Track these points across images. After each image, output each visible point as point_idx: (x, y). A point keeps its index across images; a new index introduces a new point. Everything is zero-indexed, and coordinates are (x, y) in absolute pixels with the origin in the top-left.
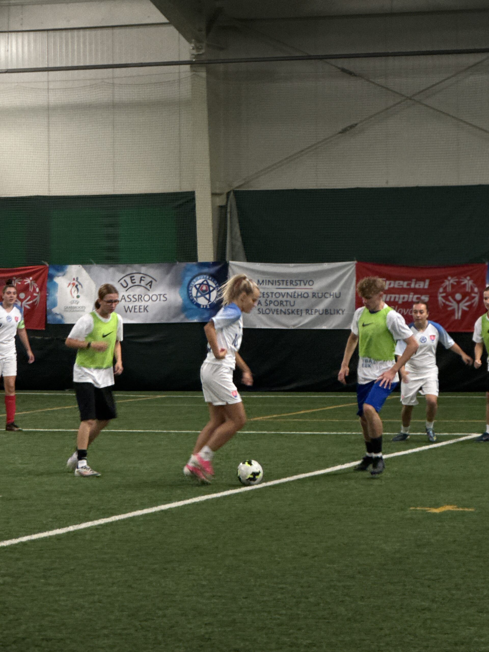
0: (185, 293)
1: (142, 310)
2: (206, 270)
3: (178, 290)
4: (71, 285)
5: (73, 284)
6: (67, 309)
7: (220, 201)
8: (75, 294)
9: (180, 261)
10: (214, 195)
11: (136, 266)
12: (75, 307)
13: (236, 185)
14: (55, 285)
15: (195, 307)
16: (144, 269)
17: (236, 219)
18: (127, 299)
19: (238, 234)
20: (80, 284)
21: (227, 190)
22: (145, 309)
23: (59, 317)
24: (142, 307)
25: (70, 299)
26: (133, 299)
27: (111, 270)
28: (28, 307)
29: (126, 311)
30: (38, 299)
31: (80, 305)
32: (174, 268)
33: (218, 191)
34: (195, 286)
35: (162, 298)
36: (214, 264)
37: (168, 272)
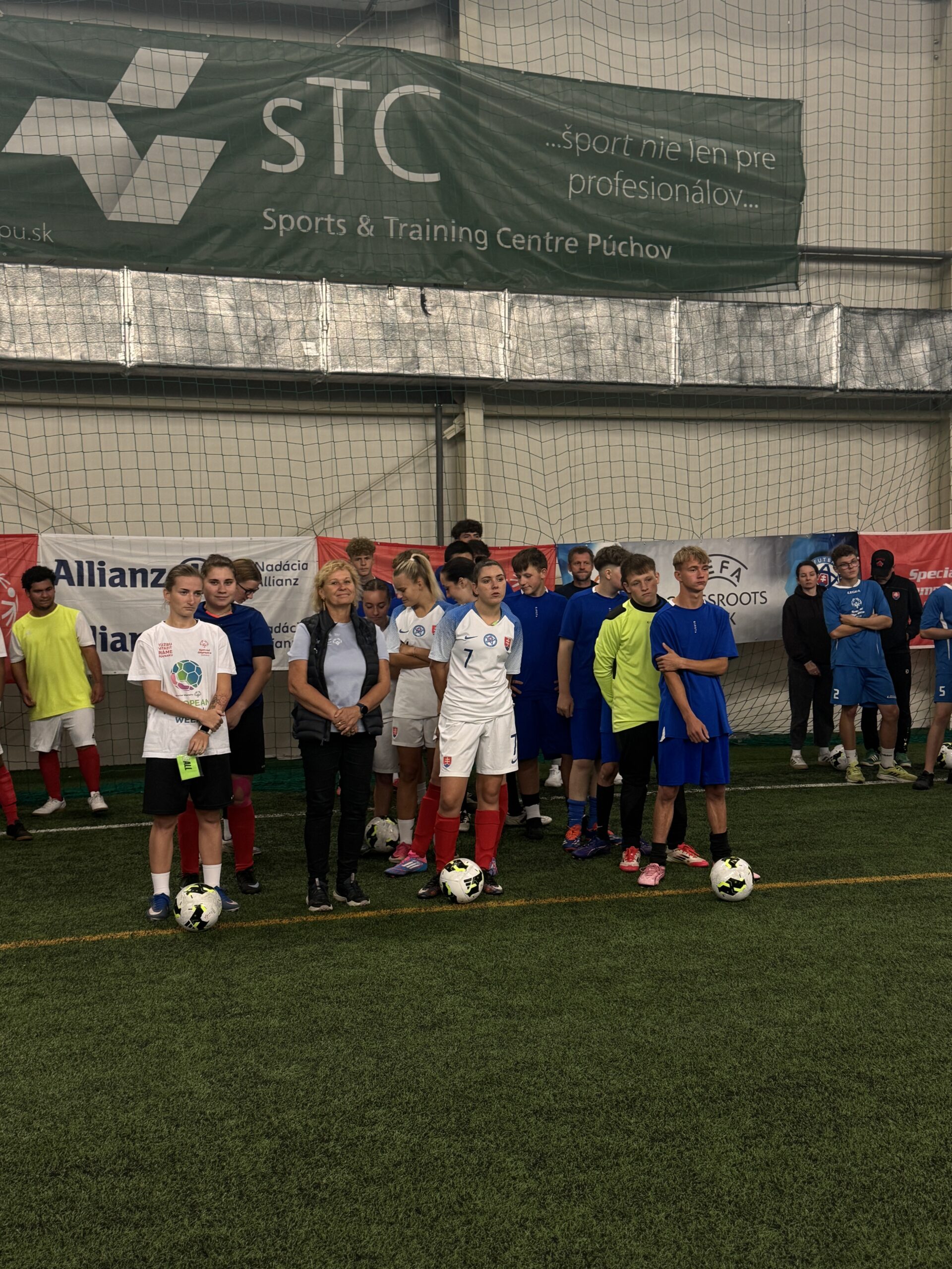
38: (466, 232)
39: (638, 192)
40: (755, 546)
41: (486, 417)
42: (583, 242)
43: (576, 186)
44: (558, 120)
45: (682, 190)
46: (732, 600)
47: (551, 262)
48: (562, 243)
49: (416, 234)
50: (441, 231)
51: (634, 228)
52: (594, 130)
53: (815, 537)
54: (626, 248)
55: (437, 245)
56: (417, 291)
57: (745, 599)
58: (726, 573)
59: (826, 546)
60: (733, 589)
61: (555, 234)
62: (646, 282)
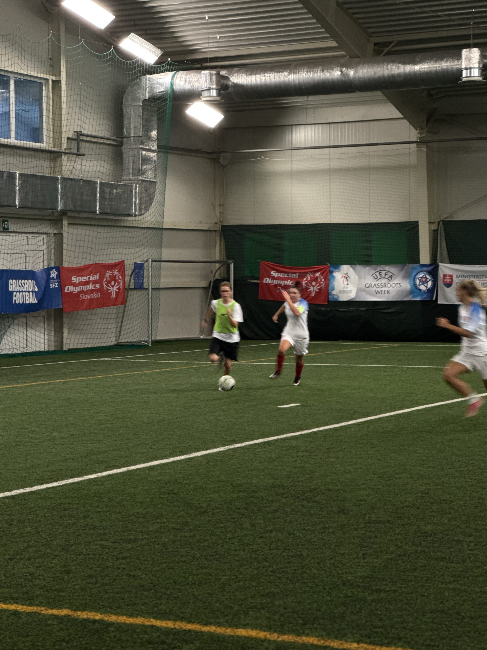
0: (413, 282)
1: (386, 293)
2: (425, 269)
3: (408, 281)
4: (343, 278)
5: (345, 277)
6: (340, 292)
7: (434, 227)
8: (346, 283)
9: (409, 263)
10: (430, 223)
11: (383, 266)
12: (346, 291)
13: (443, 217)
14: (334, 277)
15: (418, 291)
16: (387, 268)
17: (443, 238)
18: (377, 286)
19: (445, 247)
20: (349, 277)
21: (439, 220)
22: (388, 292)
23: (336, 297)
24: (386, 291)
25: (342, 286)
26: (381, 286)
27: (368, 268)
28: (317, 290)
29: (377, 293)
30: (323, 285)
31: (348, 289)
32: (406, 268)
33: (432, 221)
34: (418, 278)
35: (398, 286)
36: (430, 265)
37: (402, 270)
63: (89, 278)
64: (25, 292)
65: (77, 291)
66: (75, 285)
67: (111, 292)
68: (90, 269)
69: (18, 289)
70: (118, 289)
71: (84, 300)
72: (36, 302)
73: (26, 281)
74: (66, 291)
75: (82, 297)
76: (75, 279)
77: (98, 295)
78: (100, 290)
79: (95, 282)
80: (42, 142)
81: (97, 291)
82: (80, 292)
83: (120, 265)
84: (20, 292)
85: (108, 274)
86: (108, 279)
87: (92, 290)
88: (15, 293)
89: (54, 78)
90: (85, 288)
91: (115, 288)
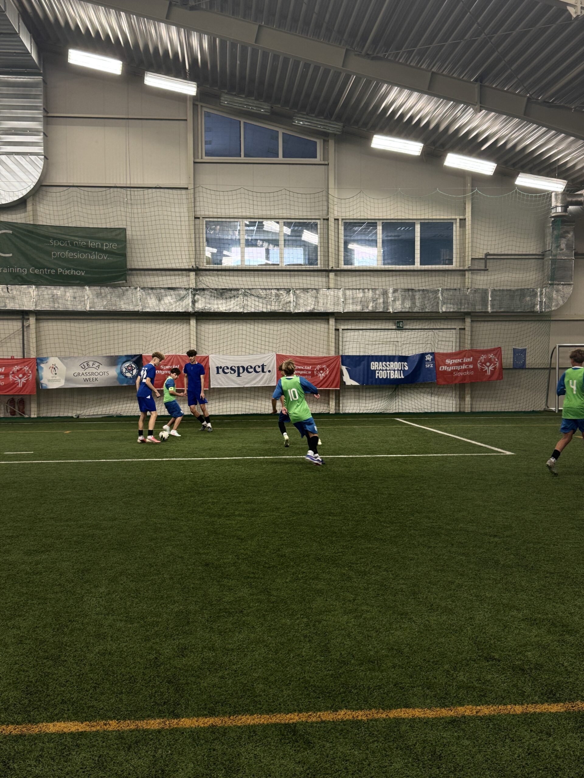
38: (19, 270)
39: (74, 256)
40: (105, 359)
41: (36, 319)
42: (57, 271)
43: (54, 255)
44: (48, 237)
45: (88, 256)
46: (96, 374)
47: (47, 277)
48: (50, 272)
49: (5, 271)
50: (12, 270)
51: (73, 267)
52: (59, 240)
53: (127, 356)
54: (70, 272)
55: (11, 274)
56: (5, 286)
57: (101, 374)
58: (94, 366)
59: (130, 358)
60: (96, 371)
61: (48, 268)
62: (78, 282)
63: (462, 361)
64: (390, 370)
65: (450, 370)
66: (449, 365)
67: (486, 371)
68: (464, 354)
69: (381, 368)
70: (495, 368)
71: (457, 377)
72: (403, 377)
73: (391, 363)
74: (440, 369)
75: (455, 375)
76: (448, 361)
77: (472, 373)
78: (475, 369)
79: (468, 363)
80: (451, 263)
81: (470, 370)
82: (452, 371)
83: (497, 351)
84: (383, 370)
85: (483, 357)
86: (483, 361)
87: (465, 369)
88: (377, 371)
89: (461, 217)
90: (458, 368)
91: (490, 368)
